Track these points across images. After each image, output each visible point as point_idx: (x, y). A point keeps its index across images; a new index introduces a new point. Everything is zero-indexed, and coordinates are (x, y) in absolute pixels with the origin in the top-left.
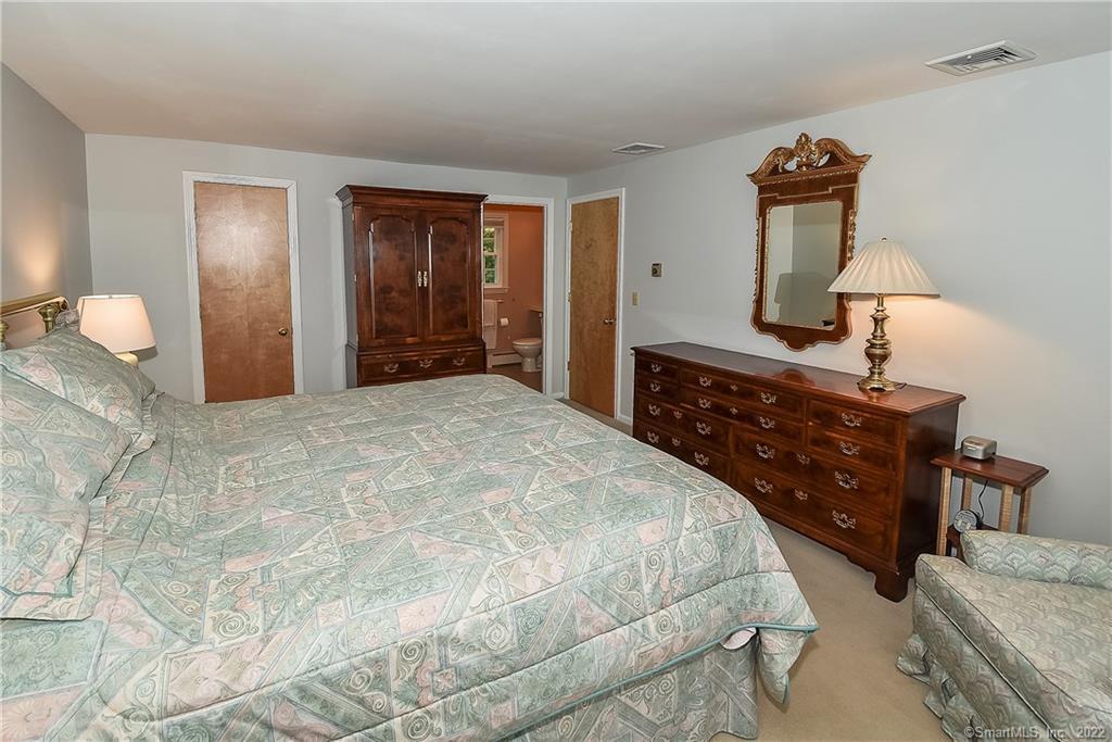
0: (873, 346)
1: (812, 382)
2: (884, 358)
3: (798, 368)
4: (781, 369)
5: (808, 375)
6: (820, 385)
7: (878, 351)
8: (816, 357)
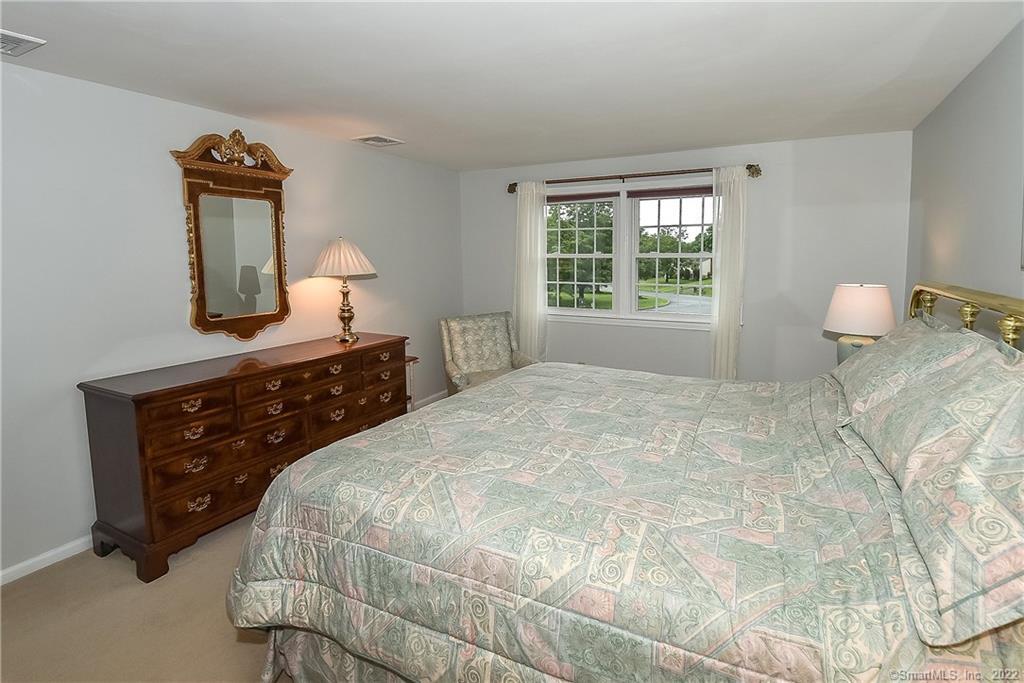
0: (343, 311)
1: (264, 364)
2: (351, 318)
3: (250, 356)
4: (234, 364)
5: (261, 358)
6: (272, 362)
7: (346, 315)
8: (266, 340)
